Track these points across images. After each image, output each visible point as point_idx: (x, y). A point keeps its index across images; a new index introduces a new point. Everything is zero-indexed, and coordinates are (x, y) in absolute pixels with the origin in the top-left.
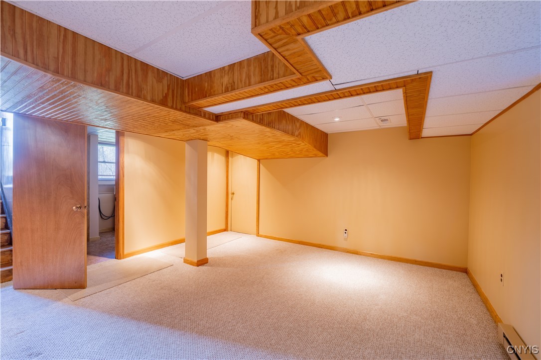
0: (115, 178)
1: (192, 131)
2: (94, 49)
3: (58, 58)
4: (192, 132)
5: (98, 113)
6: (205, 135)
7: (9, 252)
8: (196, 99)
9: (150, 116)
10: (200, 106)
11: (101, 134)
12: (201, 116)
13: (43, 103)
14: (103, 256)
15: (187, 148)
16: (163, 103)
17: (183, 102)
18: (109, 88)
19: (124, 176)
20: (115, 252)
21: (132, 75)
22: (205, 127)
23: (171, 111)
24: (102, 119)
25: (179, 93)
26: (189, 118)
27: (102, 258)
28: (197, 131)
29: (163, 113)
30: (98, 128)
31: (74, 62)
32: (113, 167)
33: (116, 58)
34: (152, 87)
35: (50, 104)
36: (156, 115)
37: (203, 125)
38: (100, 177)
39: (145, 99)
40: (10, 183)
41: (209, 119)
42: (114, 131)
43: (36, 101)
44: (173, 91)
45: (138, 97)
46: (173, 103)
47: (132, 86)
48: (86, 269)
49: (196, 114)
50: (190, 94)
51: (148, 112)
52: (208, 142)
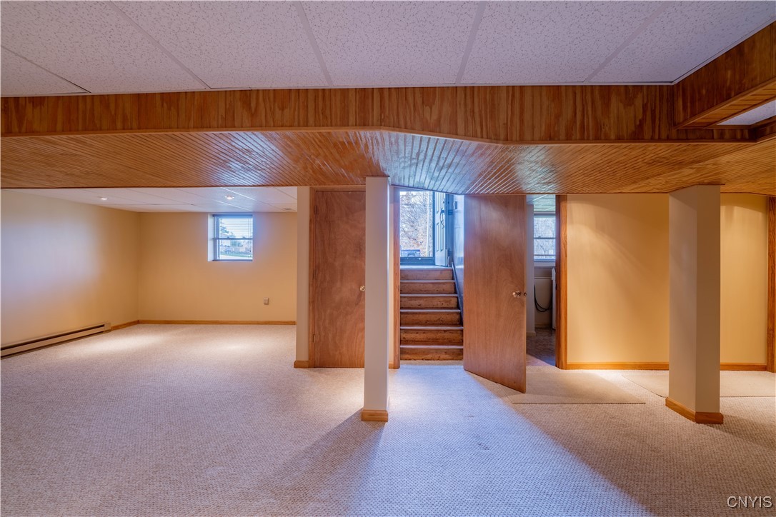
0: (554, 258)
1: (687, 171)
2: (541, 95)
3: (507, 124)
4: (687, 173)
5: (542, 176)
6: (716, 174)
7: (460, 332)
8: (703, 111)
9: (610, 164)
10: (711, 121)
11: (537, 203)
12: (712, 139)
13: (489, 179)
14: (540, 358)
15: (673, 204)
16: (637, 136)
17: (673, 123)
18: (559, 140)
19: (566, 256)
20: (555, 358)
21: (587, 111)
22: (717, 159)
23: (650, 146)
24: (544, 183)
25: (665, 112)
26: (685, 150)
27: (540, 362)
28: (699, 170)
29: (634, 153)
30: (534, 196)
31: (522, 121)
32: (553, 243)
33: (566, 96)
34: (618, 117)
35: (496, 178)
36: (620, 159)
37: (714, 157)
38: (535, 258)
39: (607, 140)
40: (461, 264)
41: (734, 139)
42: (554, 196)
43: (485, 177)
44: (653, 112)
45: (597, 139)
46: (654, 131)
47: (588, 126)
48: (525, 369)
49: (701, 139)
50: (689, 104)
51: (609, 157)
52: (722, 187)
